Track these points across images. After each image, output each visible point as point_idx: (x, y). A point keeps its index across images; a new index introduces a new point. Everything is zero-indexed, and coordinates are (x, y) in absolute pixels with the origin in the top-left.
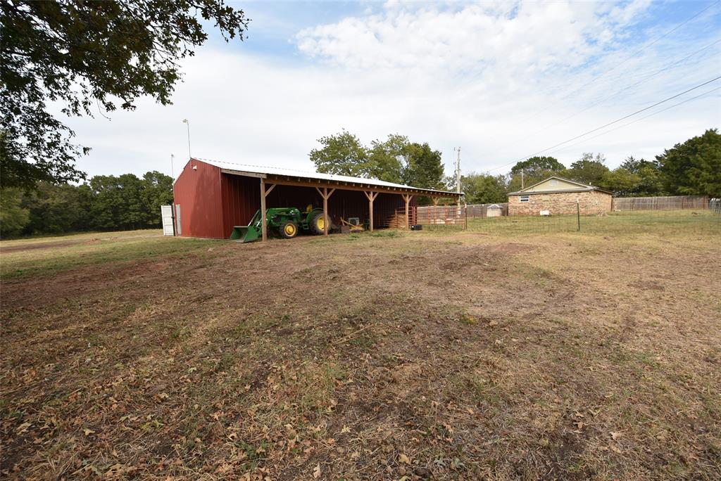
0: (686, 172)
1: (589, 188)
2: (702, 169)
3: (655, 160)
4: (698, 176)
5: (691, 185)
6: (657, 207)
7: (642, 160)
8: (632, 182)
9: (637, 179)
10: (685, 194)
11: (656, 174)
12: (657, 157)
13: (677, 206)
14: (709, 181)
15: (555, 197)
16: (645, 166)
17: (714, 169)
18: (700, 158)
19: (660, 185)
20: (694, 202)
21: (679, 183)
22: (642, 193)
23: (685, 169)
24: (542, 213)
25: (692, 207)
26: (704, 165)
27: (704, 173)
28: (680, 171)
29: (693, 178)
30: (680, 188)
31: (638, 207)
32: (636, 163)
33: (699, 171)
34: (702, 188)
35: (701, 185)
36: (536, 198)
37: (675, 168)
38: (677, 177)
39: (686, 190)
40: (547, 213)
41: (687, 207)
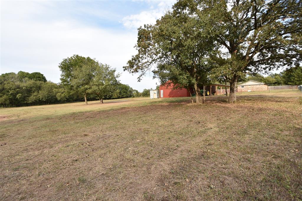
0: (290, 78)
1: (262, 83)
2: (295, 77)
3: (280, 73)
4: (294, 79)
5: (292, 82)
6: (282, 89)
7: (275, 74)
8: (273, 81)
9: (274, 80)
10: (290, 85)
11: (281, 78)
12: (280, 72)
13: (288, 88)
14: (297, 81)
15: (252, 86)
16: (277, 75)
17: (299, 77)
18: (294, 74)
19: (282, 81)
20: (293, 87)
21: (289, 81)
22: (276, 84)
23: (290, 77)
24: (249, 91)
25: (293, 88)
26: (296, 76)
27: (296, 78)
28: (289, 77)
29: (293, 80)
30: (289, 83)
31: (276, 89)
32: (273, 75)
33: (294, 78)
34: (295, 83)
35: (295, 82)
36: (246, 87)
37: (287, 77)
38: (288, 80)
39: (291, 83)
40: (250, 91)
41: (291, 88)
